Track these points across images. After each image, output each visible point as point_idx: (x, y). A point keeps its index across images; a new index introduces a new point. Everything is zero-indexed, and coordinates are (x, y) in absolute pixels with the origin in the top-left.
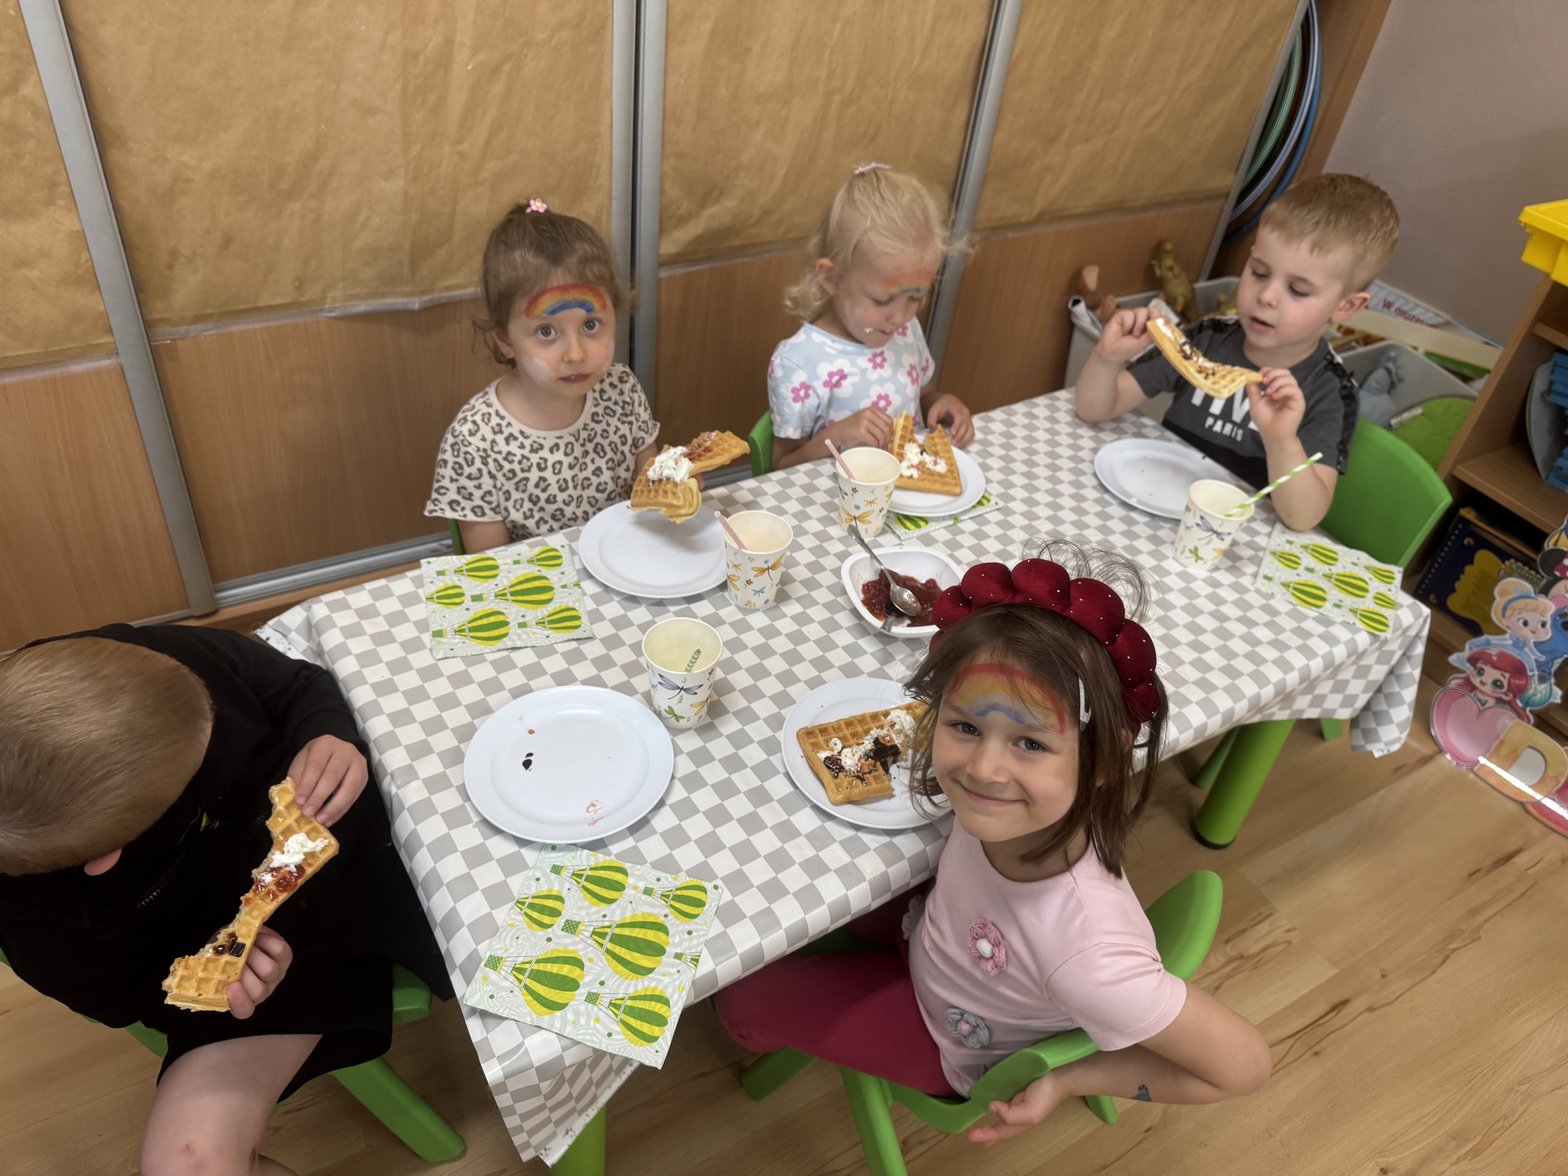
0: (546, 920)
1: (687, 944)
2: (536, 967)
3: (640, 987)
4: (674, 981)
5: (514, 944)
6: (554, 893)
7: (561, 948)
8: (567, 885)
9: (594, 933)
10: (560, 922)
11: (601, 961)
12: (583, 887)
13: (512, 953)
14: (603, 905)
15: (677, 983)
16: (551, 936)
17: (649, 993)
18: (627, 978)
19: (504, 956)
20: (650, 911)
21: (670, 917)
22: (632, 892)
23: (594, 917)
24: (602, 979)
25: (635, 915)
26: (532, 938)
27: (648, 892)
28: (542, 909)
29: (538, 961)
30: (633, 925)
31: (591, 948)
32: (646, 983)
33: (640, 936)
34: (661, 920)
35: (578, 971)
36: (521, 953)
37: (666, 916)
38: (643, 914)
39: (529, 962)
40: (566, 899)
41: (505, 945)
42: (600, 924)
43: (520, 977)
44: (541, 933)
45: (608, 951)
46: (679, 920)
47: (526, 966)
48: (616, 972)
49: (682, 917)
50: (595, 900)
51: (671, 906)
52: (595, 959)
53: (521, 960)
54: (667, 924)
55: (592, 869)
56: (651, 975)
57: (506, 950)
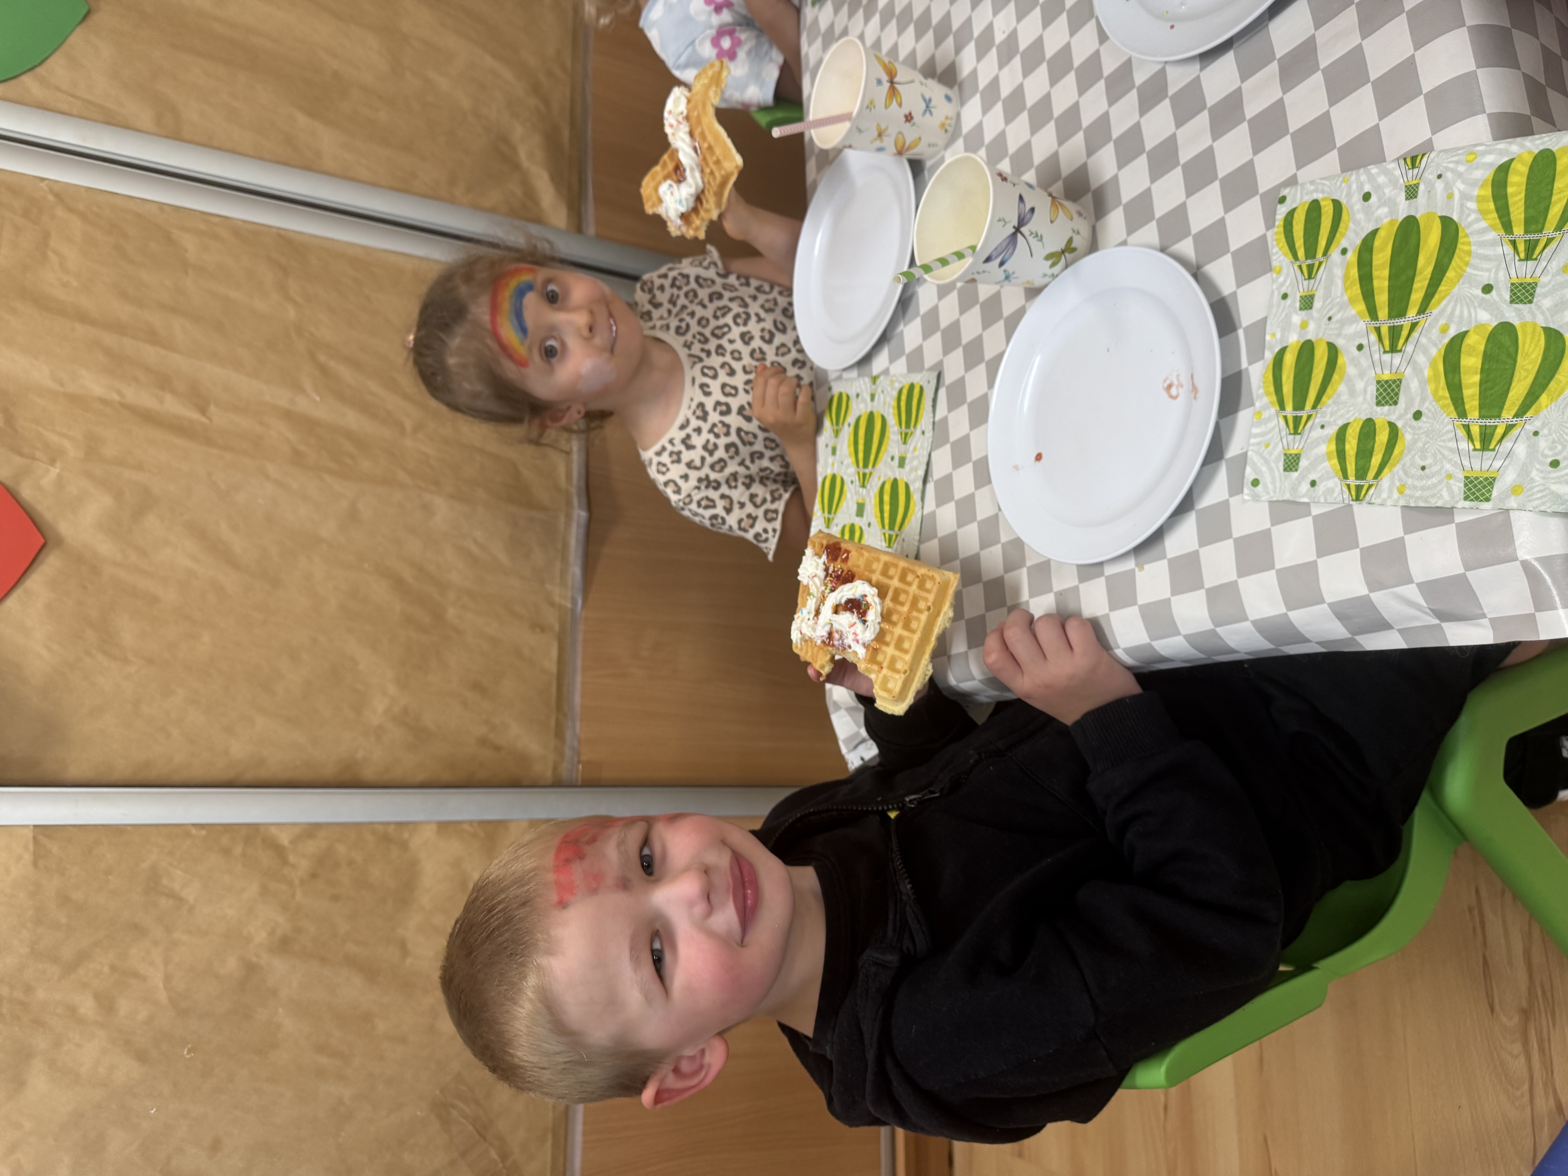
0: (1382, 437)
1: (1387, 191)
2: (1474, 414)
3: (1483, 224)
4: (1460, 175)
5: (1435, 469)
6: (1333, 447)
7: (1430, 388)
8: (1317, 433)
9: (1393, 349)
10: (1382, 415)
11: (1443, 311)
12: (1314, 407)
13: (1455, 465)
14: (1340, 361)
15: (1461, 168)
16: (1410, 415)
17: (1492, 206)
18: (1469, 253)
19: (1461, 476)
20: (1339, 282)
21: (1344, 243)
22: (1312, 326)
23: (1365, 362)
24: (1479, 292)
25: (1352, 301)
26: (1420, 444)
27: (1307, 303)
28: (1364, 453)
29: (1462, 413)
30: (1368, 295)
31: (1423, 340)
32: (1473, 217)
33: (1386, 273)
34: (1352, 257)
35: (1469, 341)
36: (1451, 450)
37: (1344, 251)
38: (1346, 289)
39: (1467, 428)
40: (1340, 423)
41: (1440, 482)
42: (1376, 347)
43: (1500, 431)
44: (1407, 436)
45: (1422, 310)
46: (1347, 228)
47: (1475, 430)
48: (1460, 276)
49: (1342, 225)
50: (1335, 377)
51: (1325, 253)
52: (1442, 321)
53: (1464, 445)
54: (1358, 242)
55: (1282, 407)
56: (1455, 217)
57: (1450, 476)
